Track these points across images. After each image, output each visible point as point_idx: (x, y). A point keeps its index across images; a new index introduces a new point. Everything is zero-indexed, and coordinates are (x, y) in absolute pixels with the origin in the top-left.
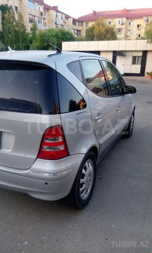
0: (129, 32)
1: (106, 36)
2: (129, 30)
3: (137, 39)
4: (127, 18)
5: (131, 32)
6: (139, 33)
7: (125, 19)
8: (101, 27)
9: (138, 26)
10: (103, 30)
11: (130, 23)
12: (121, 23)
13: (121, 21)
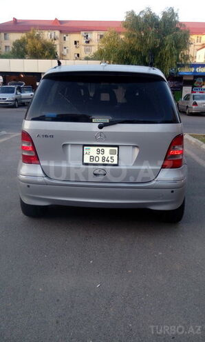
0: (65, 51)
1: (43, 54)
2: (65, 48)
3: (76, 59)
4: (61, 32)
5: (67, 50)
6: (78, 51)
7: (57, 33)
8: (36, 41)
9: (76, 43)
10: (39, 46)
11: (65, 38)
12: (53, 37)
13: (53, 34)
